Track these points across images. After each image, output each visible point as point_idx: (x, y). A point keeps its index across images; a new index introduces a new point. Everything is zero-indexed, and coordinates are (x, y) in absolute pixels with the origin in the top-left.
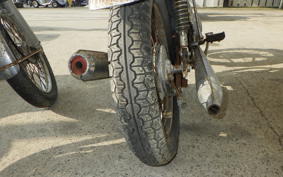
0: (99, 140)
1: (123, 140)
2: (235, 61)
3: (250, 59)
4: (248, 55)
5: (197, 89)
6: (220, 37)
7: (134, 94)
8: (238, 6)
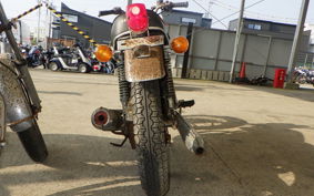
0: (118, 182)
1: (139, 182)
2: (199, 125)
3: (210, 124)
4: (209, 121)
5: (184, 139)
6: (191, 103)
7: (152, 134)
8: (195, 78)
